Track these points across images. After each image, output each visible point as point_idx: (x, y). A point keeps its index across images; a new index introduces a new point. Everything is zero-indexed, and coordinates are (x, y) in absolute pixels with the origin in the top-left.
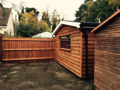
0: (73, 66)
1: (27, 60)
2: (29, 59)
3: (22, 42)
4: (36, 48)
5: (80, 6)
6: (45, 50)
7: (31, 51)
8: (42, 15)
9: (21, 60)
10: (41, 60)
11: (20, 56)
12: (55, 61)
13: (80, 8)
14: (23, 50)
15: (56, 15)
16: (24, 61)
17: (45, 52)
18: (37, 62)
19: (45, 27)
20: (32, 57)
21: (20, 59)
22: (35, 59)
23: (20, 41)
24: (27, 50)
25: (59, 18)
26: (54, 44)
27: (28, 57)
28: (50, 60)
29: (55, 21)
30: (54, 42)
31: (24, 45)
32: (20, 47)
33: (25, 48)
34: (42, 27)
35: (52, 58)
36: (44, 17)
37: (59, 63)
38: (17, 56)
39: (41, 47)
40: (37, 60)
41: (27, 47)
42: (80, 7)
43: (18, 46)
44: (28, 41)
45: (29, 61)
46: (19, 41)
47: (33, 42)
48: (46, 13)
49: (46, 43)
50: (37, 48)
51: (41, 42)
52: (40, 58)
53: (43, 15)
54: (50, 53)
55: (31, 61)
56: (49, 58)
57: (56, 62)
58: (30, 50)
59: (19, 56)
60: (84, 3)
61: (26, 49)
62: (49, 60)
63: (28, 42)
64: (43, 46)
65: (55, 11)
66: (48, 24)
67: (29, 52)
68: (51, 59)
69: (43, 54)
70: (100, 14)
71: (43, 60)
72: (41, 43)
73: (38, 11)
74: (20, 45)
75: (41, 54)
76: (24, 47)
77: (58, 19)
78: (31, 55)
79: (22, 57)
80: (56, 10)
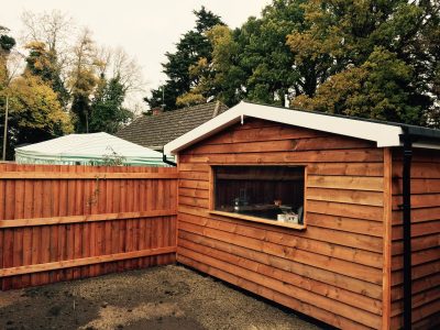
0: (326, 296)
1: (57, 271)
2: (68, 264)
3: (38, 184)
4: (99, 213)
5: (183, 38)
6: (138, 219)
7: (77, 228)
8: (27, 53)
9: (30, 274)
10: (120, 264)
11: (26, 254)
12: (179, 264)
13: (182, 46)
14: (41, 226)
15: (90, 60)
16: (45, 278)
17: (138, 227)
18: (102, 275)
19: (44, 103)
20: (81, 254)
21: (23, 270)
22: (94, 265)
23: (27, 183)
24: (58, 225)
25: (102, 75)
26: (173, 193)
27: (65, 258)
28: (159, 260)
29: (84, 82)
30: (174, 185)
31: (47, 199)
32: (28, 212)
33: (52, 215)
34: (31, 102)
35: (168, 249)
36: (36, 65)
37: (212, 272)
38: (11, 257)
39: (123, 206)
40: (102, 264)
41: (62, 211)
42: (182, 41)
43: (19, 206)
44: (67, 180)
45: (69, 276)
46: (24, 180)
47: (88, 184)
48: (47, 49)
49: (143, 186)
50: (105, 212)
51: (123, 183)
52: (116, 257)
53: (32, 54)
54: (159, 230)
55: (76, 274)
56: (155, 251)
57: (186, 267)
58: (74, 224)
59: (21, 253)
60: (196, 31)
61: (54, 220)
62: (156, 260)
63: (64, 185)
64: (130, 203)
65: (85, 43)
66: (56, 95)
67: (70, 233)
68: (162, 255)
69: (128, 237)
70: (257, 76)
71: (128, 265)
72: (122, 189)
73: (9, 35)
74: (28, 199)
75: (121, 237)
76: (47, 211)
77: (96, 76)
78: (77, 245)
79: (35, 259)
80: (89, 42)
